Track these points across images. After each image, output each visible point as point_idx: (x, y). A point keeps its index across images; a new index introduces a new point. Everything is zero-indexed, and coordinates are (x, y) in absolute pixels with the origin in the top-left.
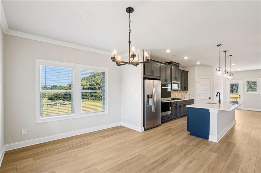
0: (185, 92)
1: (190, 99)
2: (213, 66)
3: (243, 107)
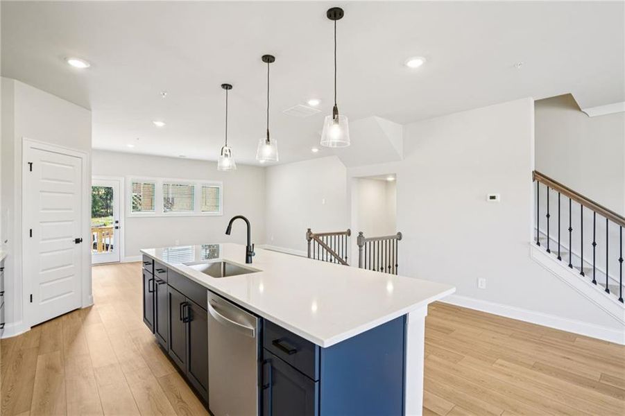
2: (90, 110)
3: (125, 256)
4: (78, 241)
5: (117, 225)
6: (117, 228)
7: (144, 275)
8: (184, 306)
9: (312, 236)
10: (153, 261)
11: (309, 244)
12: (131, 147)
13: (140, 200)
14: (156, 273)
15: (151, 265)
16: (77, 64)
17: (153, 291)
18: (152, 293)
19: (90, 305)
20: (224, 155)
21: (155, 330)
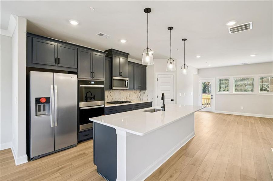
0: (143, 92)
1: (148, 102)
3: (215, 109)
4: (172, 100)
6: (212, 98)
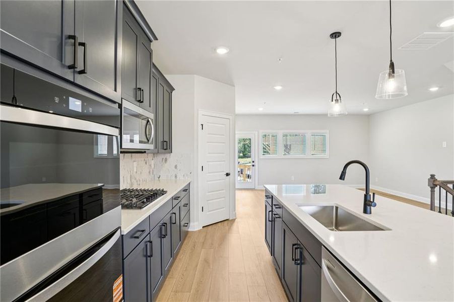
0: (162, 157)
2: (234, 86)
3: (258, 185)
4: (228, 175)
5: (253, 164)
6: (253, 166)
7: (266, 206)
8: (296, 249)
9: (435, 183)
10: (272, 196)
11: (433, 192)
12: (261, 110)
13: (269, 147)
14: (274, 207)
15: (271, 199)
16: (222, 51)
17: (272, 221)
18: (271, 222)
19: (234, 218)
20: (334, 101)
21: (272, 253)
